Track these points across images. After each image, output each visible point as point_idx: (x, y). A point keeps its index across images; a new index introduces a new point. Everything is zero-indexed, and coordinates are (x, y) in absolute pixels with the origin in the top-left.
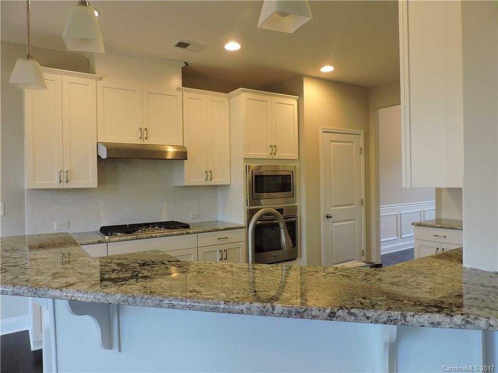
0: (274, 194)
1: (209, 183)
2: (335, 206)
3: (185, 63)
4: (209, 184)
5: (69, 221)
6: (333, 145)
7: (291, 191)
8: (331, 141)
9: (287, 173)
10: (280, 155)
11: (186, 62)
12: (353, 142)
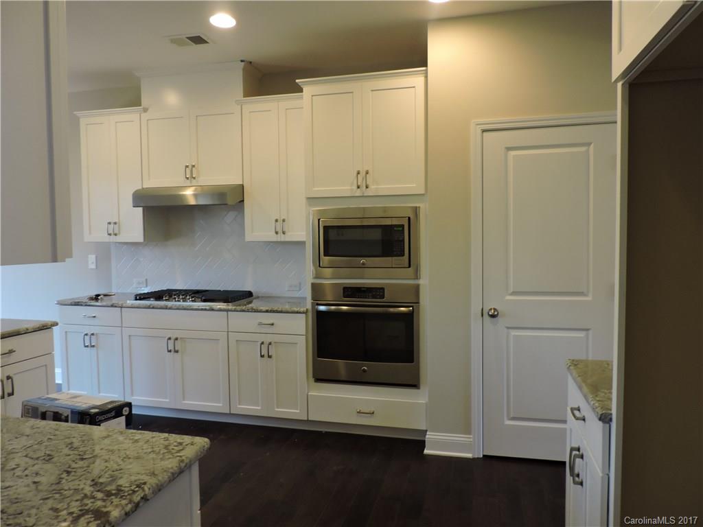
0: (363, 260)
1: (281, 238)
2: (514, 293)
3: (242, 61)
4: (282, 240)
5: (146, 280)
6: (514, 156)
7: (403, 255)
8: (509, 149)
9: (395, 222)
10: (381, 186)
11: (243, 59)
12: (589, 144)
